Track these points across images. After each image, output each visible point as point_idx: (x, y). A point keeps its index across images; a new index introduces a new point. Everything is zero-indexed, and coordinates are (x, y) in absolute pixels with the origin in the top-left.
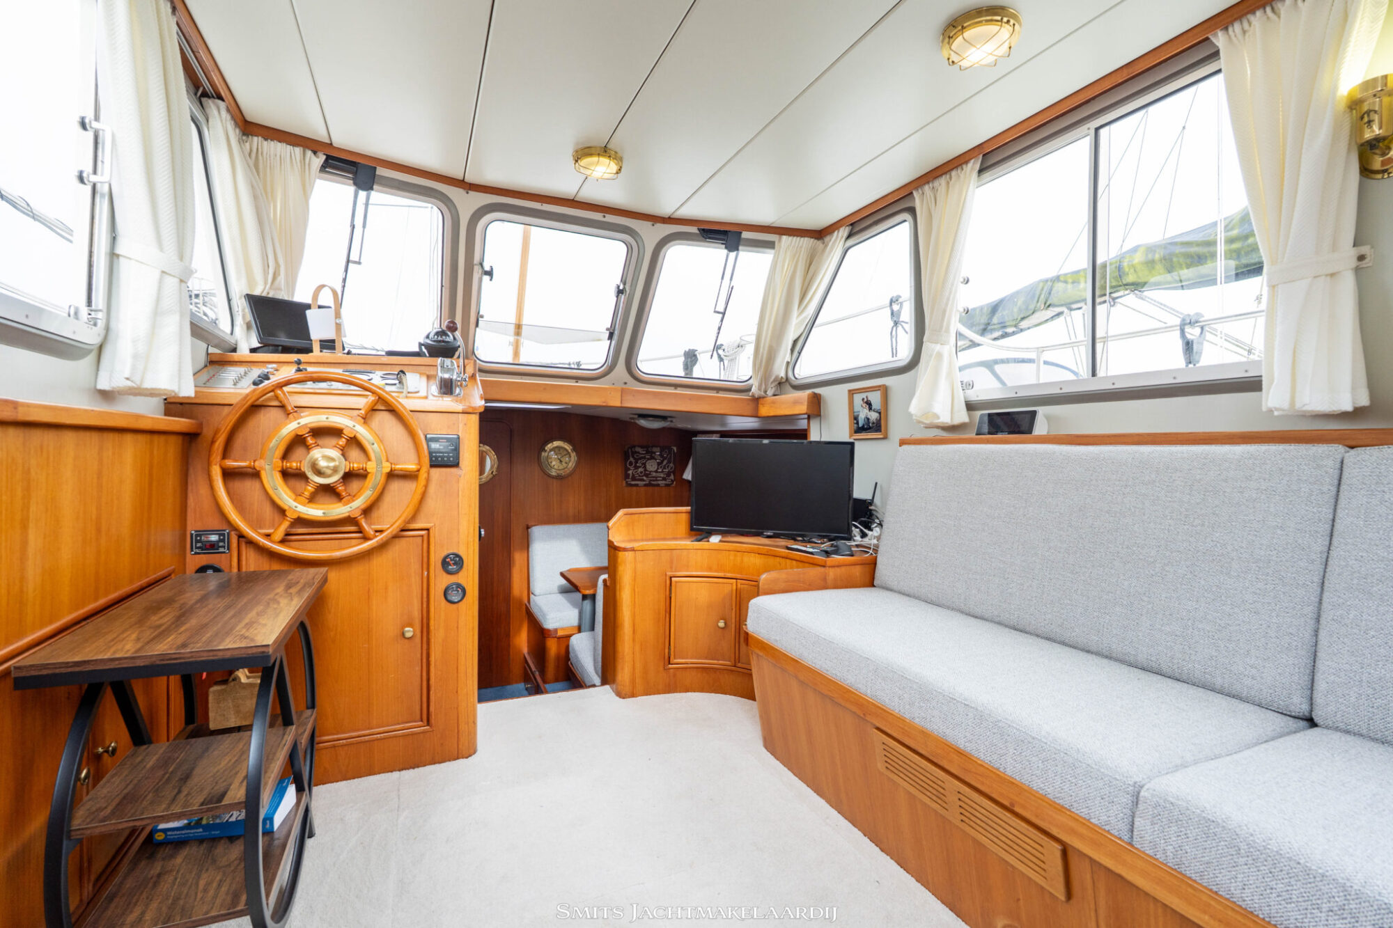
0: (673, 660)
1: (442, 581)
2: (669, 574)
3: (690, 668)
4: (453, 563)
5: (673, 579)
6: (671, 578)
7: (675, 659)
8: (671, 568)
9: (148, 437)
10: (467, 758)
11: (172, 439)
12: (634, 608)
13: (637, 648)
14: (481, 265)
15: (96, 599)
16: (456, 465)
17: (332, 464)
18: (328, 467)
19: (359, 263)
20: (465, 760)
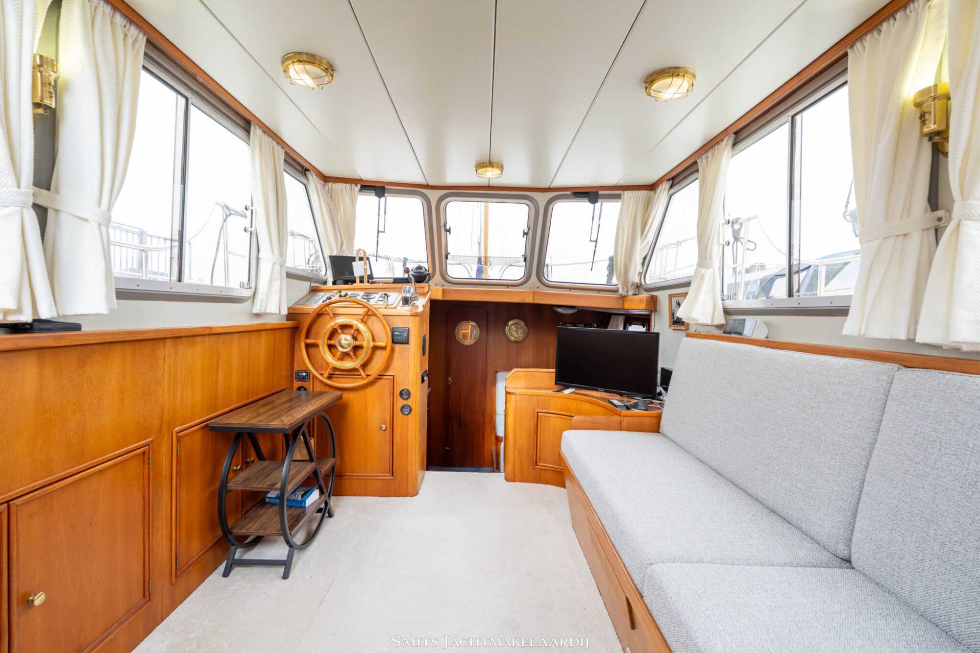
0: (538, 464)
1: (400, 402)
2: (537, 410)
3: (549, 470)
4: (405, 394)
5: (539, 414)
6: (538, 413)
7: (540, 462)
8: (538, 407)
9: (273, 331)
10: (411, 497)
11: (286, 330)
12: (515, 428)
13: (517, 453)
14: (445, 226)
15: (248, 399)
16: (407, 343)
17: (347, 342)
18: (345, 344)
19: (384, 232)
20: (410, 498)
